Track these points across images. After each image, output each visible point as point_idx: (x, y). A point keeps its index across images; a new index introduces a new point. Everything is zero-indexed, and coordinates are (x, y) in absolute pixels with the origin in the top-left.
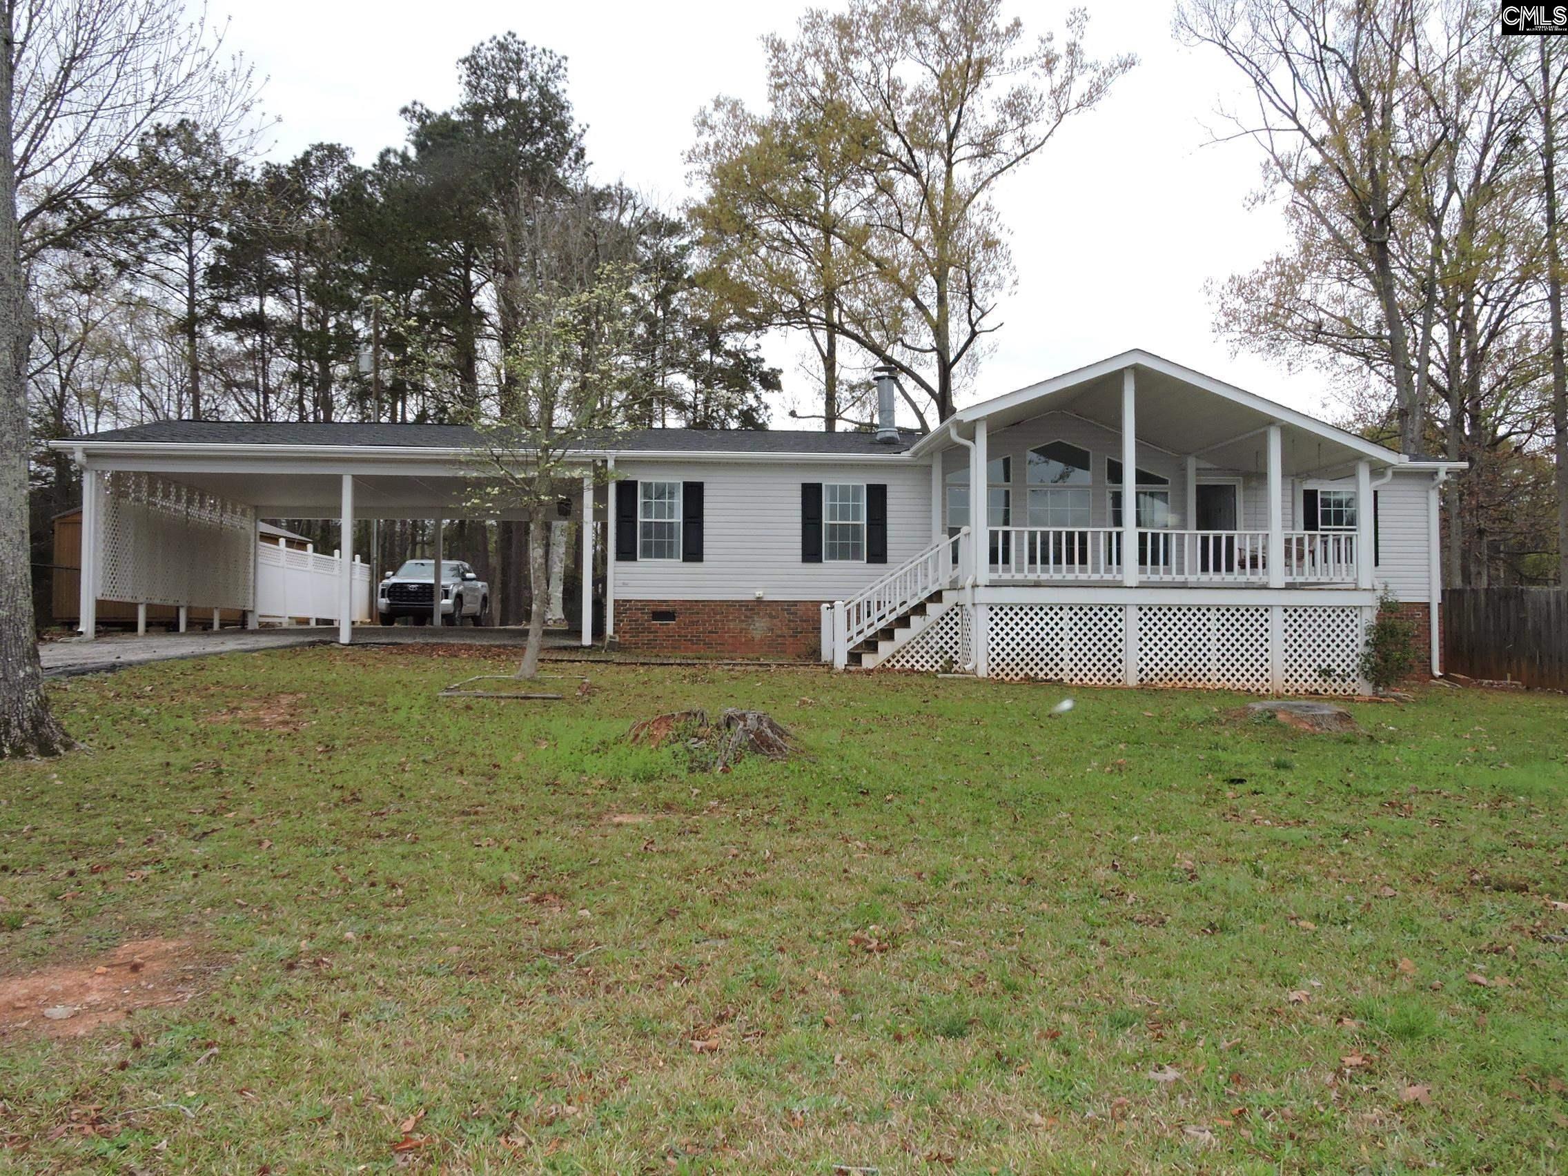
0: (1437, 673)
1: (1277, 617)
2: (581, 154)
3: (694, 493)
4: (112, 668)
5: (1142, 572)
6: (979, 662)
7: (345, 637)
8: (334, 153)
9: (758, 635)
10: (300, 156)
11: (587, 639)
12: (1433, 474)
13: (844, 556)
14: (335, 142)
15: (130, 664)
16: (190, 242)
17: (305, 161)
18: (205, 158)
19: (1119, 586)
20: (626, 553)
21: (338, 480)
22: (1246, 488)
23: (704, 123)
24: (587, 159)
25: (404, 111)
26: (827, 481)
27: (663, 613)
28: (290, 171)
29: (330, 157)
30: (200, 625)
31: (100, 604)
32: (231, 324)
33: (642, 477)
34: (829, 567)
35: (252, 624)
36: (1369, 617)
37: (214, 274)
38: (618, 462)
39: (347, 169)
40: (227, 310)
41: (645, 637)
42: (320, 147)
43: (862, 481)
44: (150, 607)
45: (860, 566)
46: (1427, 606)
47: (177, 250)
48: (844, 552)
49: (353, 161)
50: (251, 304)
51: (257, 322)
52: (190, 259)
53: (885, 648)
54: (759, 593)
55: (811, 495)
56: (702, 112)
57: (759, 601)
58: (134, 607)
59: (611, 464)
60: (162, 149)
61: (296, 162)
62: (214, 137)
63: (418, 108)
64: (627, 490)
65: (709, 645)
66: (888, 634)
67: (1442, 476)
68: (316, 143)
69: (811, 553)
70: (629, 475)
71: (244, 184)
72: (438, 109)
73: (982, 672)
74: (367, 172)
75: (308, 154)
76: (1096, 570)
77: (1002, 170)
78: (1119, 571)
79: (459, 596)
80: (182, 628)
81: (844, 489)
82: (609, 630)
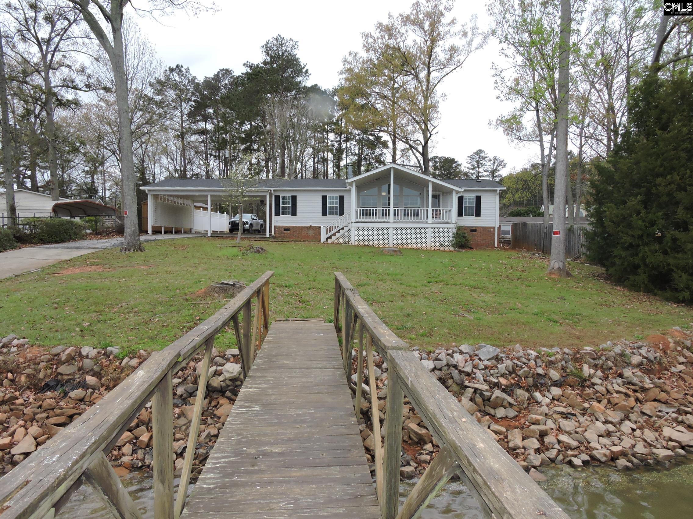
0: (496, 246)
1: (430, 230)
2: (307, 71)
3: (294, 198)
4: (154, 240)
5: (395, 219)
6: (353, 242)
7: (209, 235)
8: (228, 72)
9: (310, 235)
10: (216, 73)
11: (268, 236)
12: (496, 191)
13: (333, 214)
14: (228, 68)
15: (158, 240)
16: (181, 106)
17: (217, 76)
18: (185, 77)
19: (388, 222)
20: (277, 214)
21: (207, 196)
22: (443, 195)
23: (345, 61)
24: (309, 72)
25: (244, 64)
26: (328, 195)
27: (287, 229)
28: (213, 79)
29: (226, 73)
30: (178, 232)
31: (153, 227)
32: (195, 132)
33: (281, 195)
34: (329, 217)
35: (193, 232)
36: (454, 231)
37: (190, 115)
38: (274, 191)
39: (231, 77)
40: (194, 127)
41: (282, 235)
42: (223, 70)
43: (338, 195)
44: (165, 228)
45: (337, 217)
46: (495, 228)
47: (177, 109)
48: (332, 213)
49: (233, 74)
50: (202, 125)
51: (203, 132)
52: (181, 112)
53: (334, 238)
54: (311, 224)
55: (324, 198)
56: (345, 57)
57: (311, 226)
58: (161, 227)
59: (272, 191)
60: (171, 75)
61: (215, 76)
62: (188, 70)
63: (248, 63)
64: (277, 198)
65: (298, 237)
66: (334, 234)
67: (498, 191)
68: (221, 68)
69: (324, 214)
70: (277, 194)
71: (198, 84)
72: (256, 63)
73: (353, 244)
74: (239, 76)
75: (219, 72)
76: (379, 218)
77: (447, 74)
78: (389, 219)
79: (251, 224)
80: (174, 232)
81: (333, 197)
82: (273, 233)
